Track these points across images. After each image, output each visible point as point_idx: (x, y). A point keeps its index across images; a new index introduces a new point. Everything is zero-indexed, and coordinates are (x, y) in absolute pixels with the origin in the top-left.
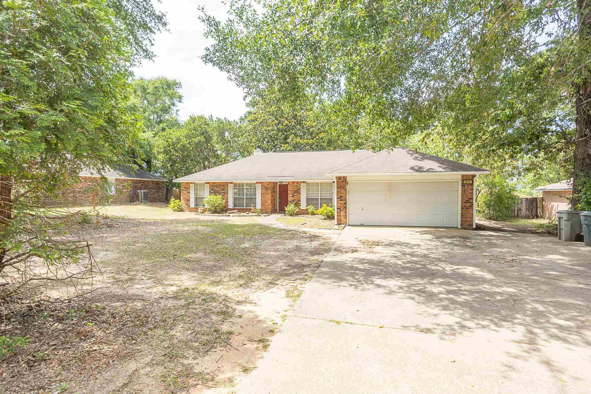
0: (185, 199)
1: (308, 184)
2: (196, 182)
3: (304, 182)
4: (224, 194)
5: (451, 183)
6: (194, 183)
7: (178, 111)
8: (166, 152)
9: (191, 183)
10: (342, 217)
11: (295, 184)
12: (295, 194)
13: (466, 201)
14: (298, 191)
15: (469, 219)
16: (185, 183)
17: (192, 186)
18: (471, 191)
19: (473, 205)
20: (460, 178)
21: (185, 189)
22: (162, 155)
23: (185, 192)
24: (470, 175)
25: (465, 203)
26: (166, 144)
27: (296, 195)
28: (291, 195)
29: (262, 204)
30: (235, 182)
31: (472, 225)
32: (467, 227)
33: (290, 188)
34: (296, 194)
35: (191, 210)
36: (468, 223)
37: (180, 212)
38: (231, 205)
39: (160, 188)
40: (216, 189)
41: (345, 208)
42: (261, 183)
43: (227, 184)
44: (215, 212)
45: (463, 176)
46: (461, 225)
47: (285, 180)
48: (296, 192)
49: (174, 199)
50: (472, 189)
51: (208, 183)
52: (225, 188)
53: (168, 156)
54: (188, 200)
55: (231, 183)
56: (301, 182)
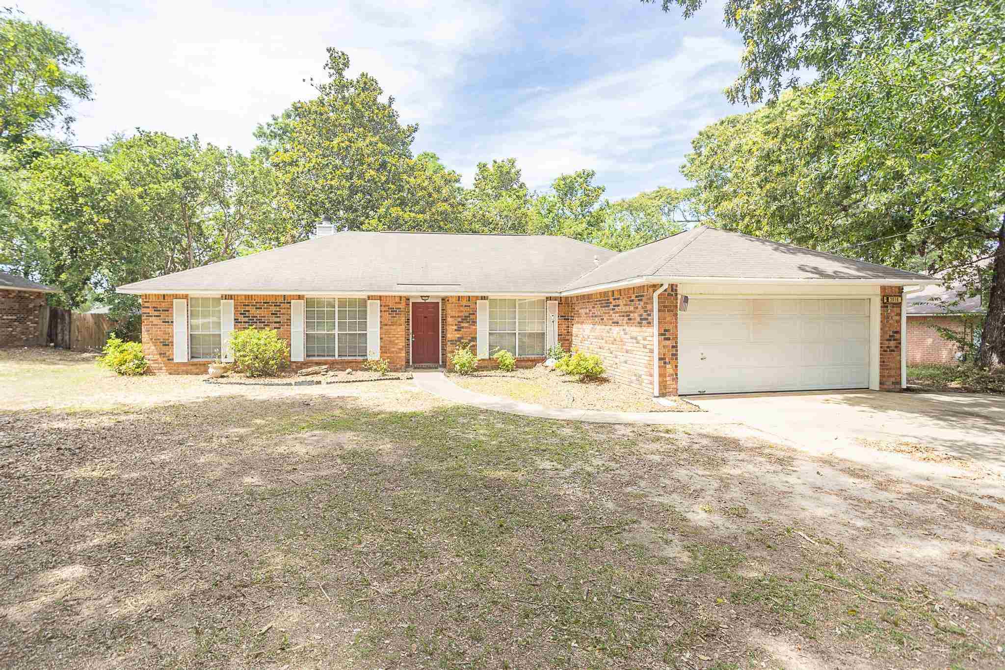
0: (155, 341)
1: (493, 302)
2: (192, 293)
3: (484, 298)
4: (277, 325)
5: (860, 302)
6: (186, 297)
7: (69, 120)
8: (62, 213)
9: (176, 297)
10: (668, 378)
11: (464, 303)
12: (463, 325)
13: (890, 336)
14: (470, 318)
15: (893, 373)
16: (158, 296)
17: (179, 305)
18: (897, 318)
19: (900, 343)
20: (879, 291)
21: (156, 313)
22: (50, 221)
23: (155, 320)
24: (896, 287)
25: (888, 340)
26: (61, 190)
27: (466, 328)
28: (455, 327)
29: (384, 350)
30: (309, 294)
31: (900, 383)
32: (891, 387)
33: (451, 311)
34: (466, 325)
35: (176, 370)
36: (893, 379)
37: (144, 377)
38: (298, 354)
39: (30, 311)
40: (253, 311)
41: (675, 356)
42: (380, 298)
43: (286, 300)
44: (265, 373)
45: (883, 288)
46: (881, 383)
47: (435, 293)
48: (465, 319)
49: (119, 340)
50: (900, 315)
51: (231, 297)
52: (282, 311)
53: (72, 224)
54: (167, 343)
55: (300, 297)
56: (477, 298)
